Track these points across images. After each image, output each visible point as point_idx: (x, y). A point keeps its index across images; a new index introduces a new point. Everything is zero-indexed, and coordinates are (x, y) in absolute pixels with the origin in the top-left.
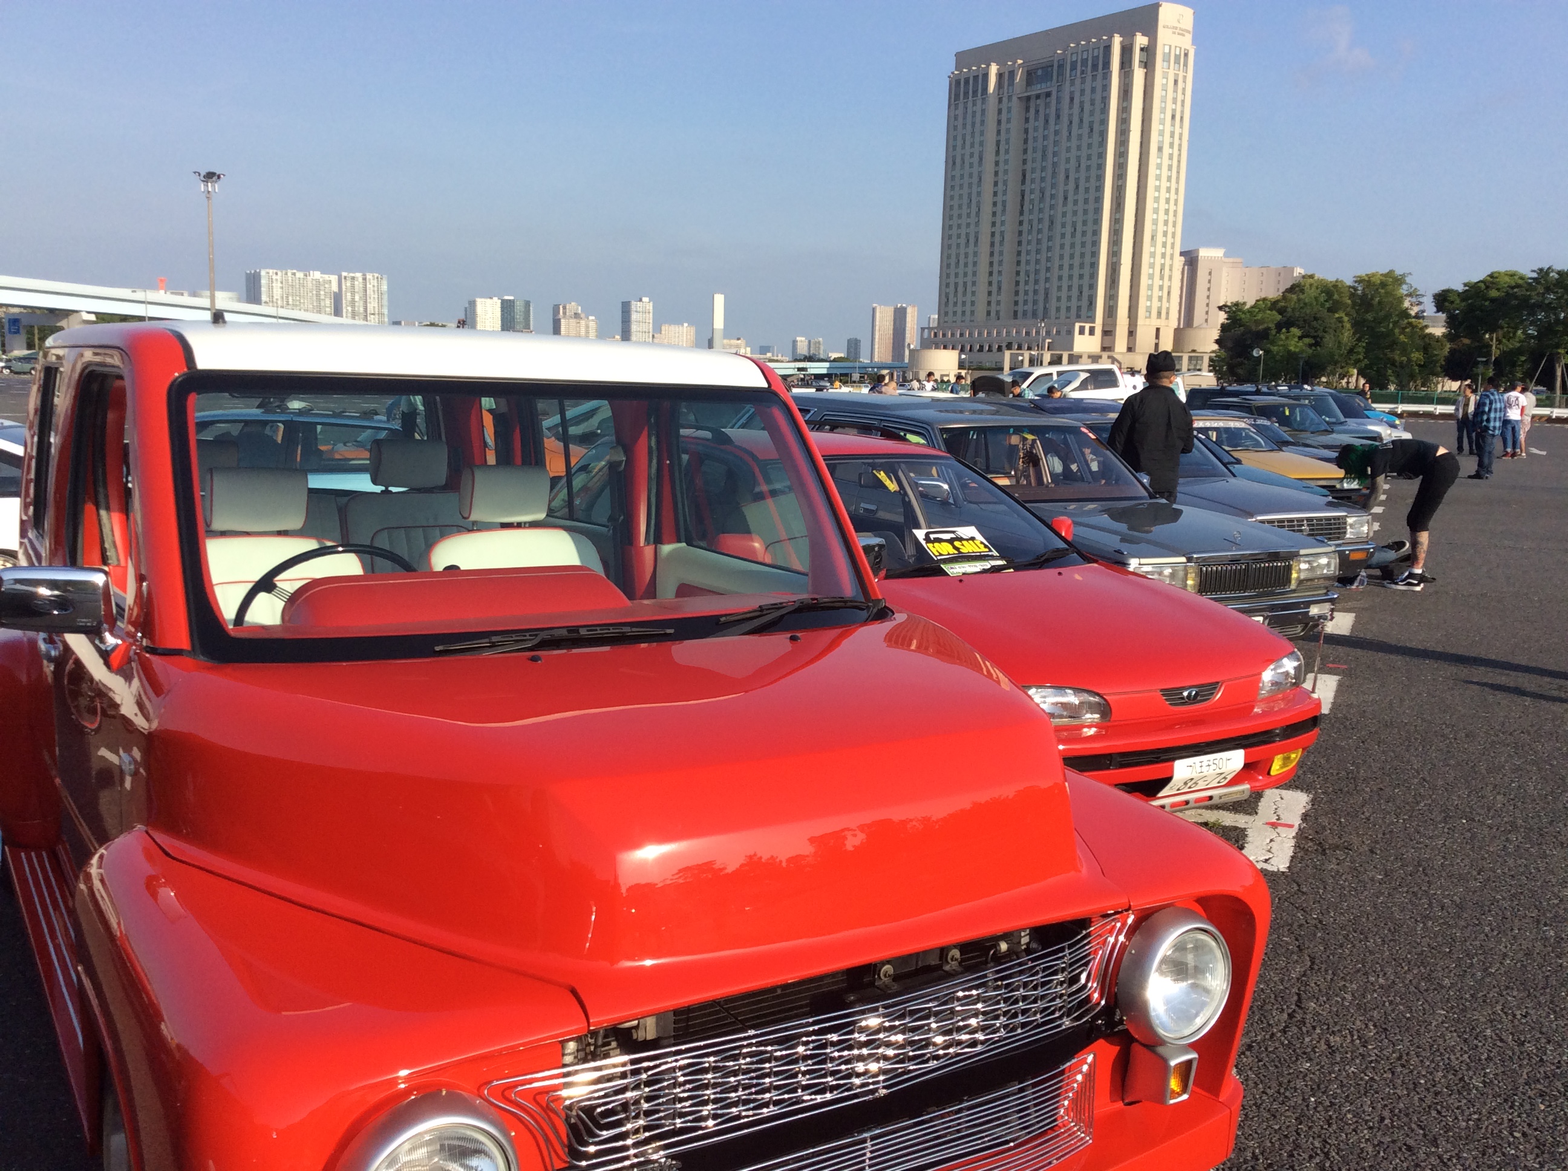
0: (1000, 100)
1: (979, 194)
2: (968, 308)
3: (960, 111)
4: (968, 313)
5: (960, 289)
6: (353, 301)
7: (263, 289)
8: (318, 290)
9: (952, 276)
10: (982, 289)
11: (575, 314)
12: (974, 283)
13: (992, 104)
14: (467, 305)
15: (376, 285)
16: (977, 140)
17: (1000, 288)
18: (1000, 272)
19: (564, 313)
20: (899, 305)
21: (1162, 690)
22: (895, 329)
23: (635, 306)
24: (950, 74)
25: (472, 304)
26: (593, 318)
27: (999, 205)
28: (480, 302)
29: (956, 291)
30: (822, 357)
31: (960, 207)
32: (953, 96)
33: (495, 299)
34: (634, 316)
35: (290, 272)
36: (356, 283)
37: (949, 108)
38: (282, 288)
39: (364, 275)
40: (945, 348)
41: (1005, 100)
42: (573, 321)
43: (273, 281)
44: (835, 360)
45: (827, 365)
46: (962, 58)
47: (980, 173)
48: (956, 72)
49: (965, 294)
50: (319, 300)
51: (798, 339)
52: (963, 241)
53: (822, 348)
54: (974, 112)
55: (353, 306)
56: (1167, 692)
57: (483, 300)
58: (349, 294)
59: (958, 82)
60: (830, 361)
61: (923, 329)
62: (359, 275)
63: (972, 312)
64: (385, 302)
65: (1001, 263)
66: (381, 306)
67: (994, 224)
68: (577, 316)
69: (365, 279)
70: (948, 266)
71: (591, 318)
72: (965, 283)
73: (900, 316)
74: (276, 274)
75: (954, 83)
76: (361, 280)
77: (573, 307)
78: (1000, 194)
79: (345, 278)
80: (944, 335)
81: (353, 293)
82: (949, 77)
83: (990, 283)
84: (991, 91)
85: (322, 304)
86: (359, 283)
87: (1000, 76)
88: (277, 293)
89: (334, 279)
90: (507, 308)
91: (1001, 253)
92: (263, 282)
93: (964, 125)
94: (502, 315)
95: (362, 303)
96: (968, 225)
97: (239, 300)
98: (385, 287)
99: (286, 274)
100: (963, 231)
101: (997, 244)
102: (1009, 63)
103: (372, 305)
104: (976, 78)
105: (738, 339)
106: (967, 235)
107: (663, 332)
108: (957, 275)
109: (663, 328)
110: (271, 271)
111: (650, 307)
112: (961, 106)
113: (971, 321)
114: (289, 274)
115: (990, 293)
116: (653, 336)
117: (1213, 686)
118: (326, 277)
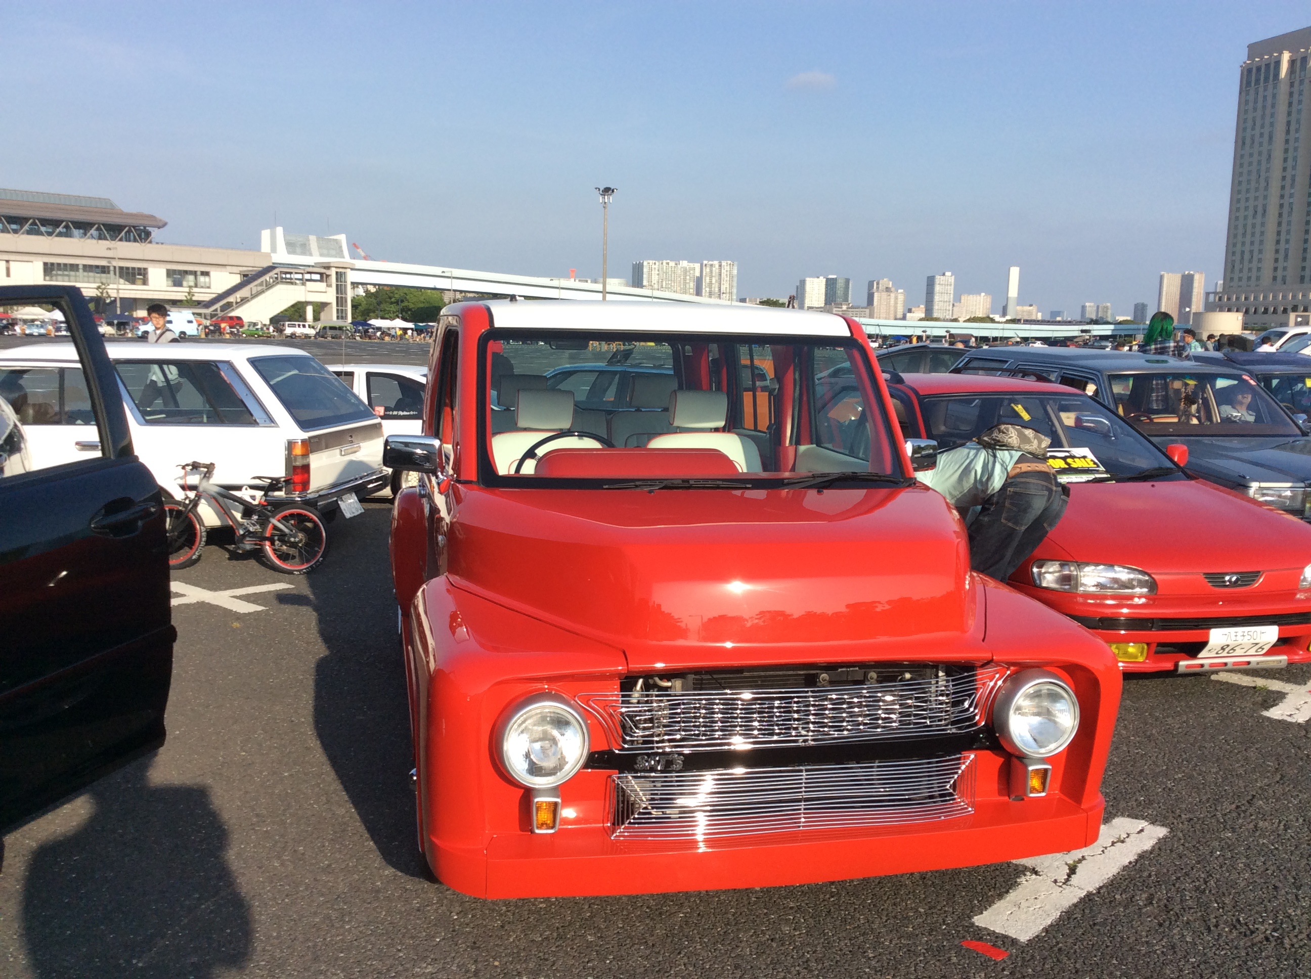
0: (1292, 85)
1: (1268, 170)
2: (1254, 274)
3: (1251, 97)
4: (1254, 278)
5: (1247, 256)
6: (711, 283)
7: (645, 276)
8: (685, 275)
9: (1239, 245)
10: (1269, 255)
11: (887, 288)
12: (1260, 251)
13: (1284, 89)
14: (798, 284)
15: (729, 270)
16: (1268, 120)
17: (1286, 256)
18: (1287, 241)
19: (878, 288)
20: (1187, 273)
21: (1205, 574)
22: (1182, 294)
23: (939, 279)
24: (1242, 64)
25: (803, 283)
26: (902, 291)
27: (1288, 179)
28: (809, 281)
29: (1242, 258)
30: (1109, 320)
31: (1249, 181)
32: (1245, 82)
33: (821, 278)
34: (937, 288)
35: (665, 262)
36: (714, 269)
37: (1240, 93)
38: (658, 274)
39: (720, 262)
40: (1229, 310)
41: (1297, 84)
42: (884, 295)
43: (652, 269)
44: (1120, 323)
45: (1112, 327)
46: (1254, 49)
47: (1269, 151)
48: (1248, 62)
49: (1250, 261)
50: (685, 283)
51: (1087, 304)
52: (1251, 212)
53: (1110, 312)
54: (1265, 97)
55: (710, 287)
56: (1209, 576)
57: (811, 279)
58: (708, 278)
59: (1249, 71)
60: (1115, 324)
61: (1208, 294)
62: (716, 263)
63: (1258, 278)
64: (735, 284)
65: (1288, 232)
66: (731, 286)
67: (1282, 197)
68: (888, 289)
69: (720, 266)
70: (1235, 236)
71: (900, 291)
72: (1251, 252)
73: (1187, 283)
74: (655, 264)
75: (1245, 73)
76: (717, 266)
77: (885, 282)
78: (1289, 169)
79: (706, 265)
80: (1229, 299)
81: (711, 277)
82: (1241, 66)
83: (1277, 251)
84: (1283, 77)
85: (688, 287)
86: (716, 269)
87: (1292, 62)
88: (655, 278)
89: (697, 266)
90: (831, 285)
91: (1289, 223)
92: (645, 270)
93: (1255, 109)
94: (826, 291)
95: (717, 285)
96: (1256, 198)
97: (627, 285)
98: (735, 272)
99: (662, 264)
100: (1251, 203)
101: (1285, 215)
102: (1302, 50)
103: (725, 286)
104: (1268, 66)
105: (1031, 305)
106: (1256, 207)
107: (962, 301)
108: (1243, 244)
109: (963, 298)
110: (651, 262)
111: (952, 280)
112: (1252, 92)
113: (1257, 286)
114: (664, 264)
115: (1276, 260)
116: (953, 305)
117: (1256, 574)
118: (692, 265)
